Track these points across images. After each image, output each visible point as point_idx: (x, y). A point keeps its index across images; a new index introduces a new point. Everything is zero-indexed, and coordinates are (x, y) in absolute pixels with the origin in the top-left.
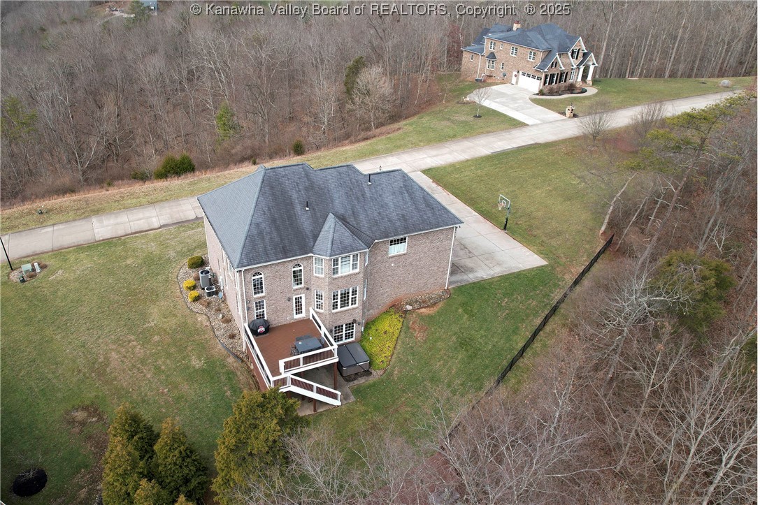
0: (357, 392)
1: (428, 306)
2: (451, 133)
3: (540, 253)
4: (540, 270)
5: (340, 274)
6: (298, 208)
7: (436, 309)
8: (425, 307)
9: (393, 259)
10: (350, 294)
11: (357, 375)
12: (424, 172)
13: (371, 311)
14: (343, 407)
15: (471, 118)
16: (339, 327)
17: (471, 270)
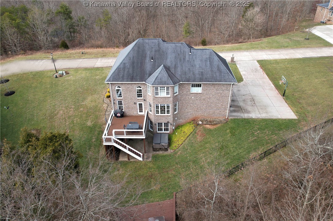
0: (155, 157)
1: (212, 125)
2: (286, 45)
3: (296, 112)
4: (289, 121)
5: (159, 96)
6: (148, 59)
7: (215, 127)
8: (209, 125)
9: (193, 95)
10: (166, 108)
11: (160, 149)
12: (258, 61)
13: (181, 120)
14: (143, 162)
15: (302, 39)
16: (160, 123)
17: (248, 112)
